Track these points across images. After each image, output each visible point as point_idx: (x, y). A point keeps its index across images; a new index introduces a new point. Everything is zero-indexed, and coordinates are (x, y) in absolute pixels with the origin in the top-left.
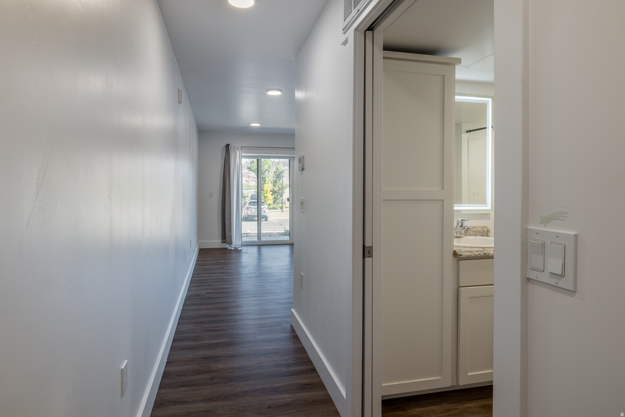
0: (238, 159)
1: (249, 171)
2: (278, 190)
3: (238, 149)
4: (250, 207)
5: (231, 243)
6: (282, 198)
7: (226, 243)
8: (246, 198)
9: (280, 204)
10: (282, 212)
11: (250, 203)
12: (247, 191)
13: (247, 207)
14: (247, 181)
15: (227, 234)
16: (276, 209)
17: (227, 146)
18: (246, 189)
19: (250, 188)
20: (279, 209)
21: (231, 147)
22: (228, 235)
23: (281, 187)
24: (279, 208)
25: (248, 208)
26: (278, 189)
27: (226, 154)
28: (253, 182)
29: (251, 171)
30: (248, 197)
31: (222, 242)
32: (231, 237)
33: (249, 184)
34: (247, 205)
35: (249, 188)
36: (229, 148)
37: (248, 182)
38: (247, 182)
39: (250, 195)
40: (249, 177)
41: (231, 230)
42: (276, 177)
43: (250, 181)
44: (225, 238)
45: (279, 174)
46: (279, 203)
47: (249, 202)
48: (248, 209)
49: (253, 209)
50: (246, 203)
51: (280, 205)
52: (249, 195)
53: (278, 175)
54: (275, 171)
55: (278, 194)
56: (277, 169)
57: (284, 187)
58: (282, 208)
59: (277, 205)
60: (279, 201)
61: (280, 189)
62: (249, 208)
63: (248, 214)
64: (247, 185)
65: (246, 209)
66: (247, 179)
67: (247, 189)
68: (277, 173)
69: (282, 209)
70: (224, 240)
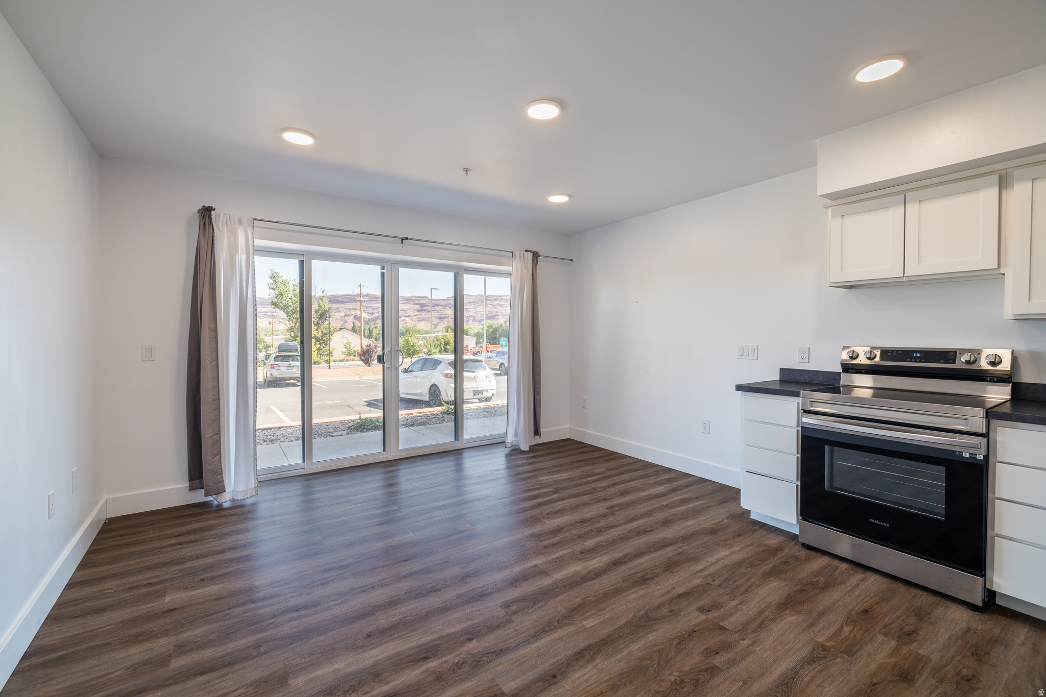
0: (244, 257)
1: (274, 308)
2: (322, 337)
3: (240, 222)
4: (277, 365)
5: (221, 490)
6: (327, 346)
7: (203, 489)
8: (269, 348)
9: (326, 356)
10: (329, 368)
11: (277, 357)
12: (271, 337)
13: (270, 364)
14: (270, 322)
15: (206, 467)
16: (319, 364)
17: (206, 213)
18: (268, 334)
19: (275, 333)
20: (324, 363)
21: (219, 215)
22: (210, 467)
23: (325, 331)
24: (324, 361)
25: (273, 366)
26: (321, 334)
27: (202, 234)
28: (281, 324)
29: (278, 308)
30: (273, 347)
31: (192, 488)
32: (219, 473)
33: (274, 327)
34: (271, 361)
35: (273, 333)
36: (210, 217)
37: (273, 324)
38: (270, 324)
39: (276, 344)
40: (273, 317)
41: (219, 453)
42: (318, 318)
43: (276, 324)
44: (201, 476)
45: (323, 313)
46: (323, 355)
47: (274, 355)
48: (273, 368)
49: (282, 368)
50: (271, 357)
51: (326, 358)
52: (274, 344)
53: (321, 315)
54: (317, 308)
55: (321, 341)
56: (320, 306)
57: (331, 332)
58: (327, 362)
59: (320, 357)
60: (324, 352)
61: (324, 334)
62: (275, 366)
63: (273, 376)
64: (271, 329)
65: (270, 367)
66: (271, 320)
67: (270, 335)
68: (320, 312)
69: (329, 363)
70: (197, 481)
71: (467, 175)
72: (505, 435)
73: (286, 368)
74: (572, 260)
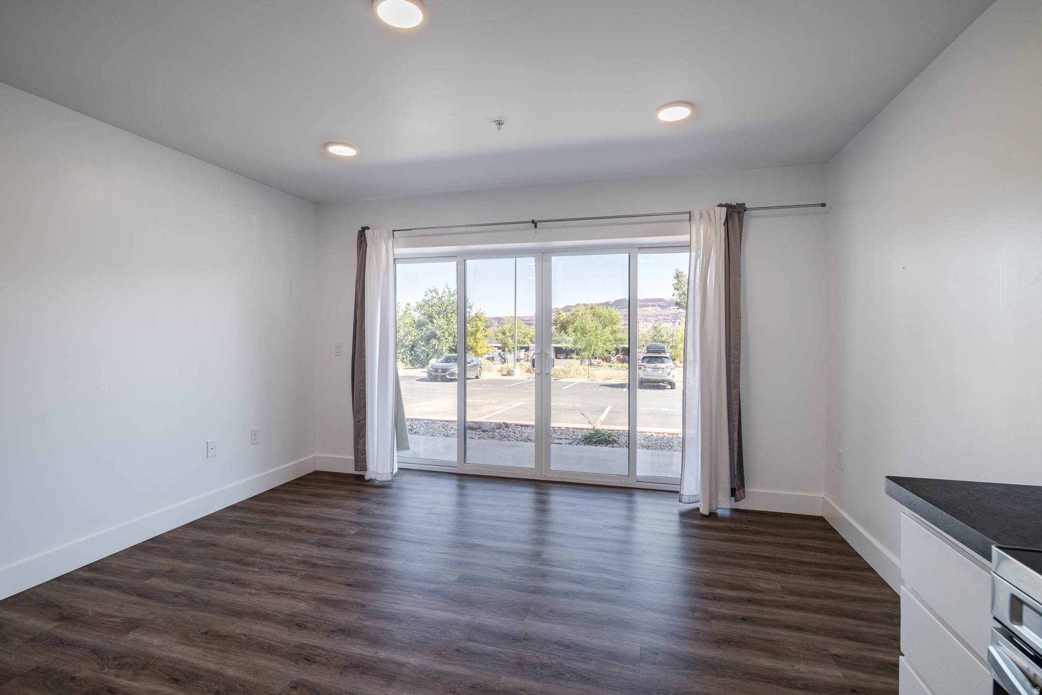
5: (364, 468)
22: (357, 447)
32: (363, 453)
41: (364, 436)
62: (642, 367)
71: (499, 129)
72: (680, 482)
73: (652, 370)
74: (824, 205)
